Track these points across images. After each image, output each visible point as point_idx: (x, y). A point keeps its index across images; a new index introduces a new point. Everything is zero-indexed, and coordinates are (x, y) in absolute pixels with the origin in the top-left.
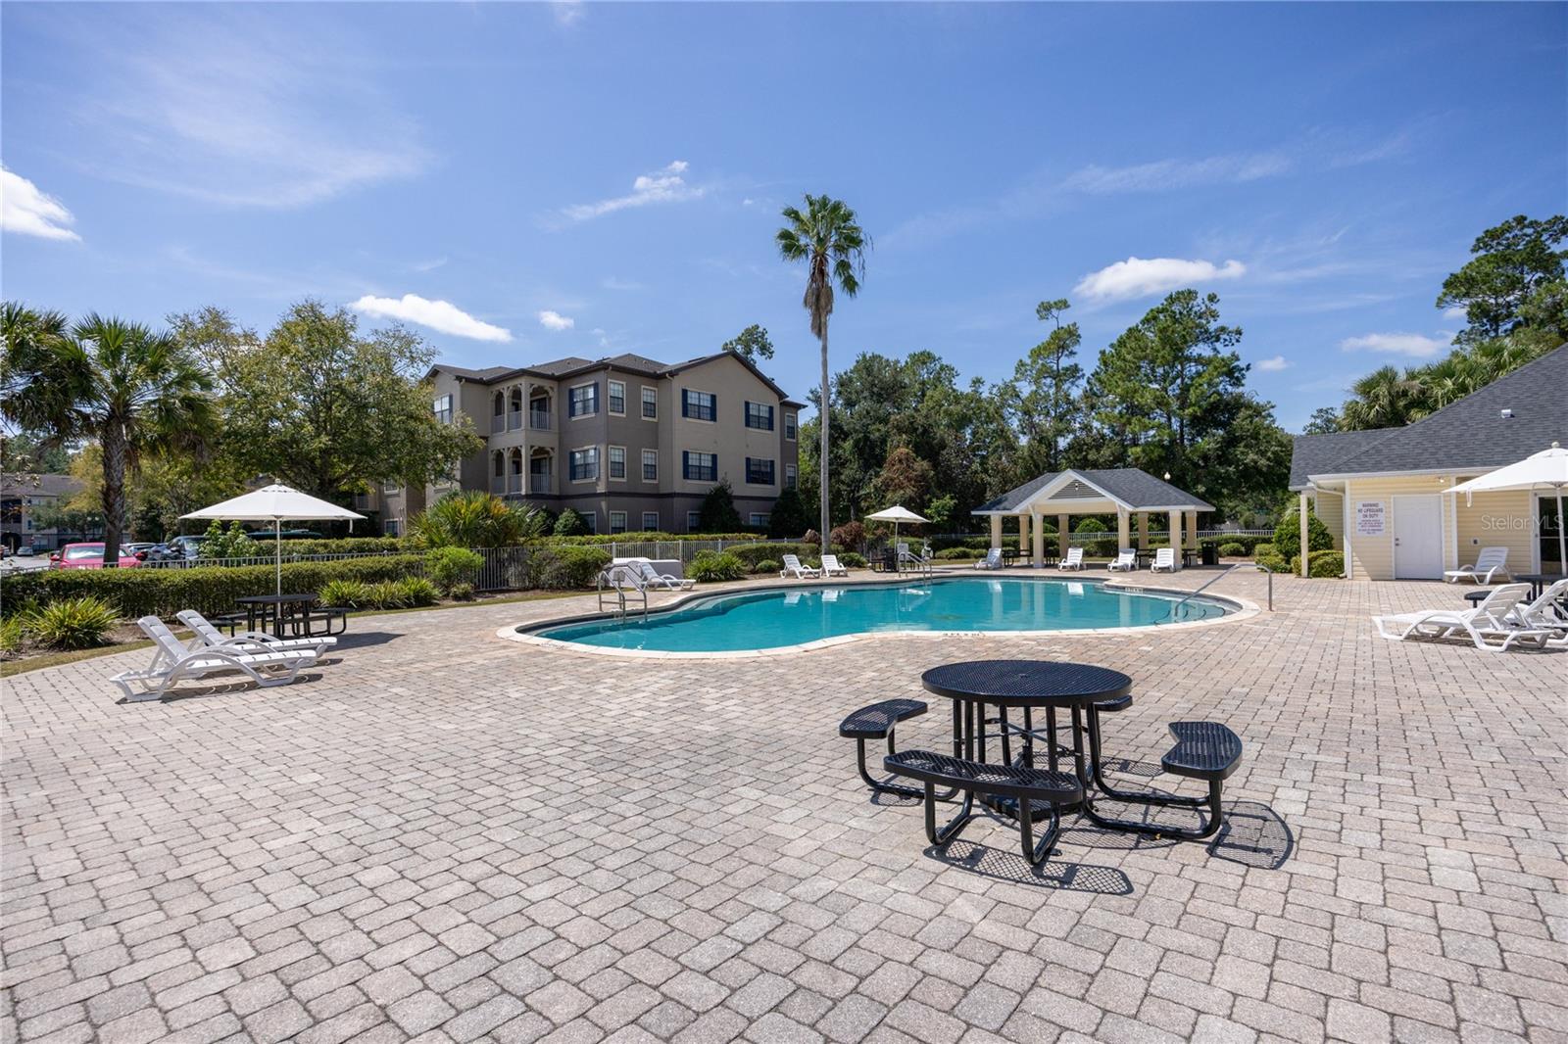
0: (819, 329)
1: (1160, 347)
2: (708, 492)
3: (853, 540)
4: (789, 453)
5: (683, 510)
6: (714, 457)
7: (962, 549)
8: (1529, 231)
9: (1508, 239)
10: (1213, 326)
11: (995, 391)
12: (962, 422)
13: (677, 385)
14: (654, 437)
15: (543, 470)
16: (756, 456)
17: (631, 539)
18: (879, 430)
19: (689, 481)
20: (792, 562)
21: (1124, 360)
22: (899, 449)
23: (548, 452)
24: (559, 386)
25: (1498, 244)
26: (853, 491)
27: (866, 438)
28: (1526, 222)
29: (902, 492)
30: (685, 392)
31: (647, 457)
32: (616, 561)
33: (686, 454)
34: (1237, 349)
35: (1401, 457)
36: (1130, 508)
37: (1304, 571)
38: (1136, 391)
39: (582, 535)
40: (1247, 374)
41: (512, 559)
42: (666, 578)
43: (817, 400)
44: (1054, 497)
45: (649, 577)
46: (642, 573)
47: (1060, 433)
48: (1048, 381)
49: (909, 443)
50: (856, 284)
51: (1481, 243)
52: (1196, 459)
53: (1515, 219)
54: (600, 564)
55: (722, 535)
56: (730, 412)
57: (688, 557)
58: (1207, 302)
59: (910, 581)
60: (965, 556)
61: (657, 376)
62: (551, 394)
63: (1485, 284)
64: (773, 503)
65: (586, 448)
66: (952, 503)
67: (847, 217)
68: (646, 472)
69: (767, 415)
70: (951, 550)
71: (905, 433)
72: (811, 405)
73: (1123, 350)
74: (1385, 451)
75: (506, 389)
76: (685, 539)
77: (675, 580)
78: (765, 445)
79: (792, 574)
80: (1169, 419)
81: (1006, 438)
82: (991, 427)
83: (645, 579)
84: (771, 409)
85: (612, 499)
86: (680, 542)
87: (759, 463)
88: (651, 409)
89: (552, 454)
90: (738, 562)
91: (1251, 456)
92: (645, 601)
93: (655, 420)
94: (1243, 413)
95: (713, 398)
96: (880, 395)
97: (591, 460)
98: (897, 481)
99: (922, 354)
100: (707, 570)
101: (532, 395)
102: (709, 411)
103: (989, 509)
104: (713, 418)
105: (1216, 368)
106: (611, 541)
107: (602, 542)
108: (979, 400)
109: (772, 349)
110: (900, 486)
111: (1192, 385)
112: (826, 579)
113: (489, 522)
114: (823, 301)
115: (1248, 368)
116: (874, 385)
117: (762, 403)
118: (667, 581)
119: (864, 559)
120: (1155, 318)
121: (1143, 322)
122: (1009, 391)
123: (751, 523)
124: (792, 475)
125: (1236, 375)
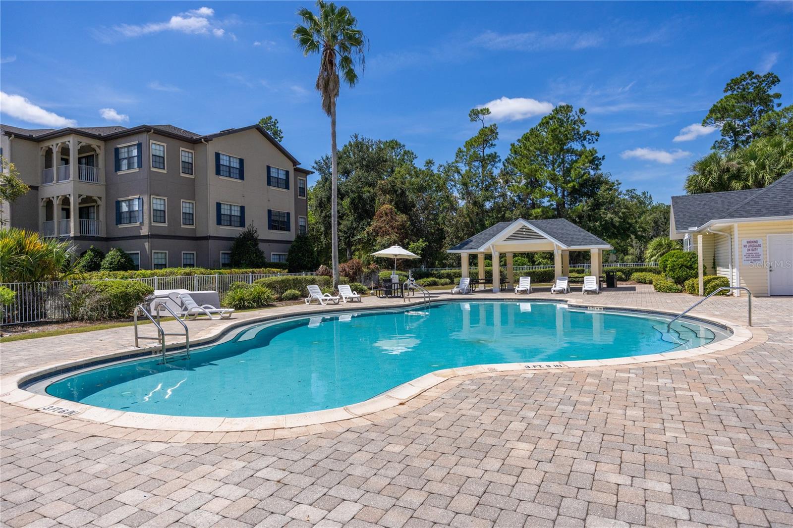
0: (329, 108)
1: (552, 142)
2: (238, 236)
3: (355, 273)
4: (301, 207)
5: (218, 251)
6: (242, 209)
7: (433, 279)
8: (755, 81)
9: (743, 85)
10: (582, 130)
11: (441, 169)
12: (421, 189)
13: (211, 149)
14: (191, 191)
15: (92, 215)
16: (275, 208)
17: (172, 273)
18: (369, 192)
19: (222, 227)
20: (315, 291)
21: (529, 150)
22: (385, 206)
23: (95, 201)
24: (105, 144)
25: (738, 88)
26: (349, 237)
27: (360, 197)
28: (753, 75)
29: (388, 237)
30: (218, 155)
31: (185, 207)
32: (157, 293)
33: (219, 206)
34: (596, 146)
35: (775, 206)
36: (564, 247)
37: (701, 291)
38: (536, 171)
39: (126, 271)
40: (603, 162)
41: (52, 293)
42: (205, 308)
43: (320, 169)
44: (509, 239)
45: (189, 307)
46: (182, 304)
47: (487, 199)
48: (476, 164)
49: (391, 201)
50: (355, 76)
51: (730, 87)
52: (574, 217)
53: (747, 73)
54: (140, 297)
55: (251, 270)
56: (255, 172)
57: (224, 287)
58: (579, 114)
59: (414, 305)
60: (434, 284)
61: (194, 142)
62: (98, 151)
63: (733, 111)
64: (289, 246)
65: (130, 197)
66: (424, 245)
67: (350, 22)
68: (184, 219)
69: (284, 177)
70: (425, 279)
71: (388, 194)
72: (317, 173)
73: (528, 144)
74: (761, 202)
75: (55, 145)
76: (220, 273)
77: (214, 310)
78: (283, 201)
79: (315, 301)
80: (556, 191)
81: (451, 203)
82: (439, 194)
83: (186, 309)
84: (287, 173)
85: (155, 241)
86: (216, 275)
87: (279, 214)
88: (188, 167)
89: (99, 202)
90: (268, 292)
91: (609, 215)
92: (187, 335)
93: (192, 177)
94: (603, 187)
95: (241, 161)
96: (367, 166)
97: (136, 208)
98: (384, 229)
99: (392, 142)
100: (242, 299)
101: (80, 152)
102: (237, 171)
103: (460, 248)
104: (242, 177)
105: (587, 157)
106: (153, 275)
107: (144, 276)
108: (432, 175)
109: (282, 135)
110: (387, 233)
111: (572, 168)
112: (344, 305)
113: (23, 257)
114: (331, 85)
115: (603, 158)
116: (364, 159)
117: (279, 168)
118: (207, 311)
119: (365, 288)
120: (548, 123)
121: (540, 125)
122: (451, 169)
123: (272, 261)
124: (303, 224)
125: (596, 162)
